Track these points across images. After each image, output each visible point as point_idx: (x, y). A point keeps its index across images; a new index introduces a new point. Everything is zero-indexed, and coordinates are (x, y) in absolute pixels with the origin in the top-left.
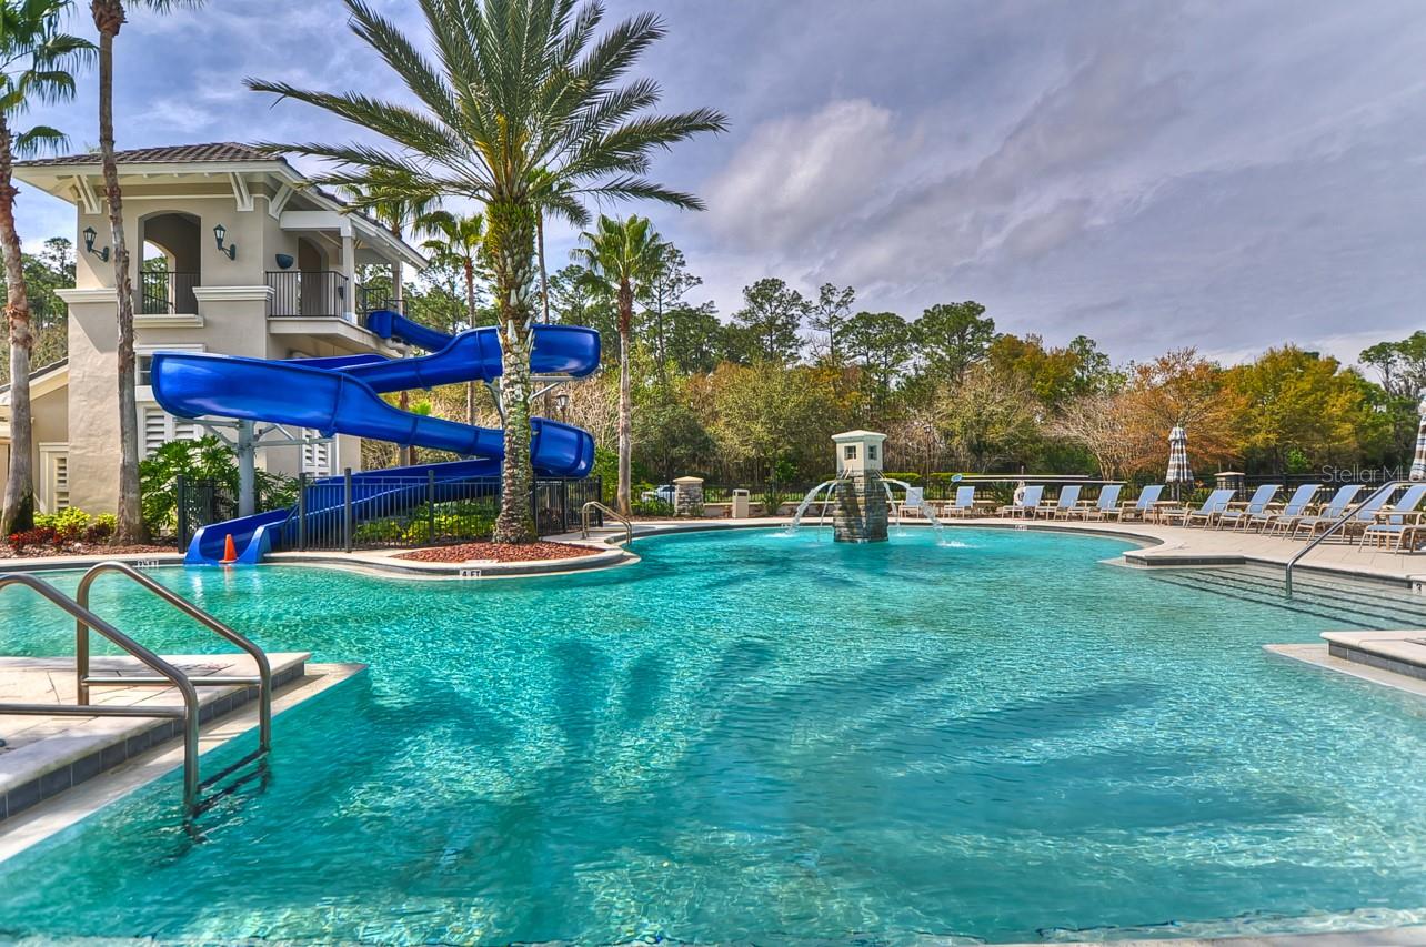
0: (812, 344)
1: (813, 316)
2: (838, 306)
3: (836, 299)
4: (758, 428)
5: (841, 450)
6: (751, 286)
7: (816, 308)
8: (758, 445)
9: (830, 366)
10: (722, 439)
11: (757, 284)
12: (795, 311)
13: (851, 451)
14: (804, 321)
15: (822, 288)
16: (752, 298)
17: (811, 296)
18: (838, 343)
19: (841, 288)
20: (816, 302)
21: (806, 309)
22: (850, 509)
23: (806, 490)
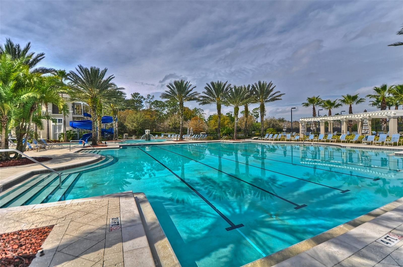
0: (146, 106)
1: (146, 100)
2: (151, 99)
3: (151, 97)
4: (135, 124)
5: (146, 132)
6: (132, 94)
7: (146, 99)
8: (135, 127)
9: (149, 111)
10: (127, 126)
11: (134, 93)
12: (142, 100)
13: (147, 132)
14: (144, 101)
15: (148, 95)
16: (133, 96)
17: (145, 97)
18: (151, 106)
19: (152, 95)
20: (146, 98)
21: (144, 99)
22: (146, 137)
23: (142, 136)
